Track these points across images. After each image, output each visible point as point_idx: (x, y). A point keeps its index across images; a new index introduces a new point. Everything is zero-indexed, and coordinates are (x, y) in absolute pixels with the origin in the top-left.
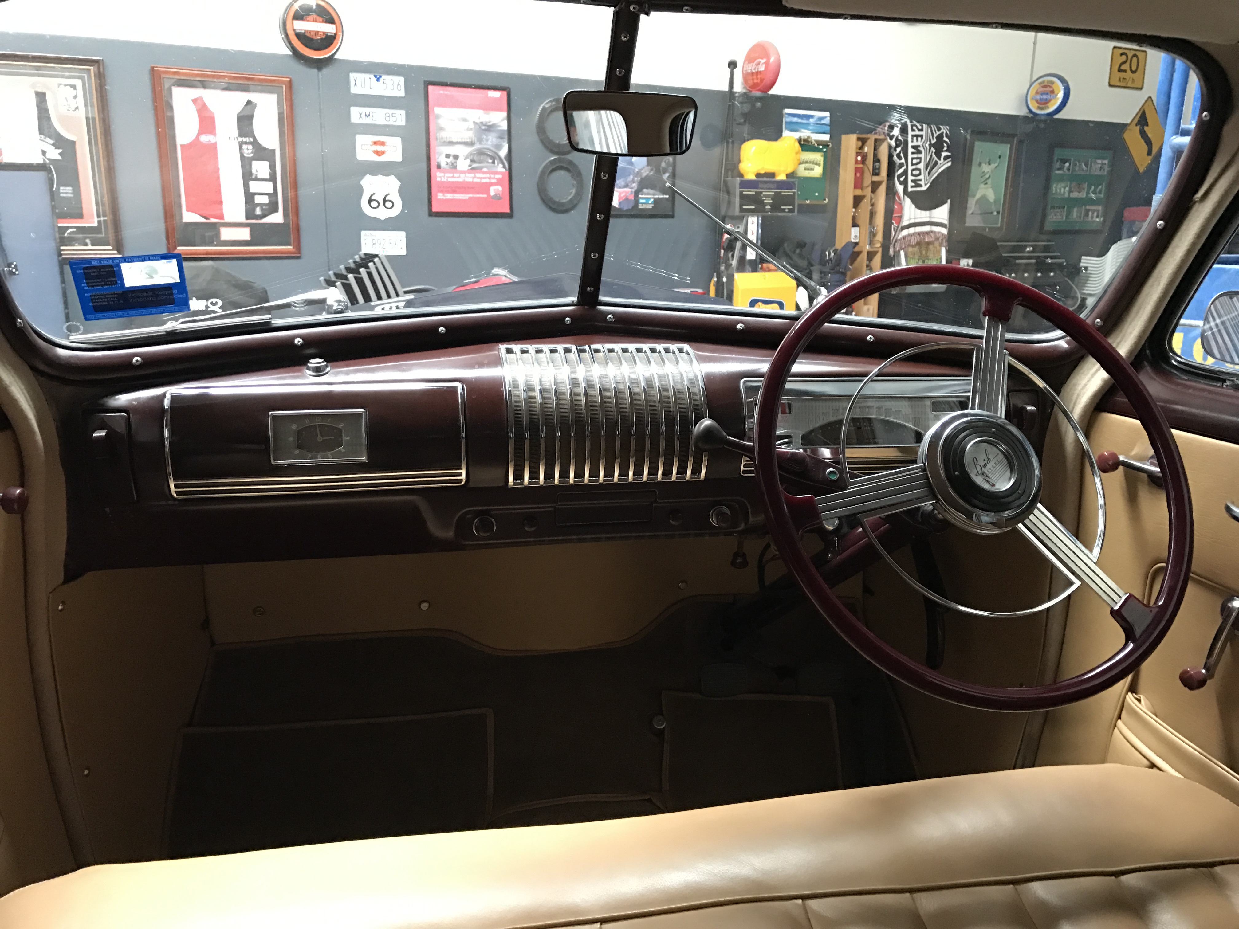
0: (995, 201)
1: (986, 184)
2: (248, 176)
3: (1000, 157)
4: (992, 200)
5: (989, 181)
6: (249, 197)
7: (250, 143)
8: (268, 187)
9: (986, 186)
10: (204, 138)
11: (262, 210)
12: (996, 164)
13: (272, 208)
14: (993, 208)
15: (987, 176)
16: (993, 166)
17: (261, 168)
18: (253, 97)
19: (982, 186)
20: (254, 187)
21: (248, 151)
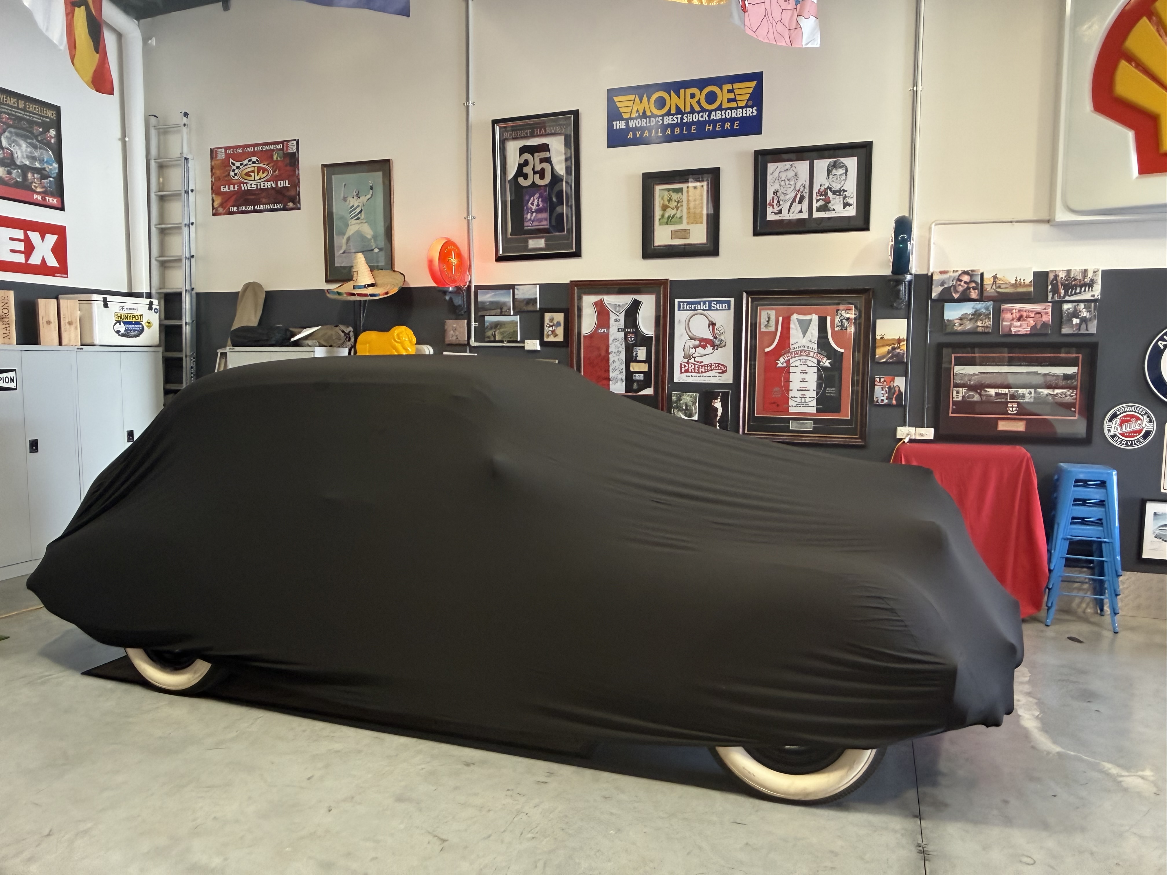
0: (375, 237)
1: (359, 218)
2: (630, 358)
3: (372, 188)
4: (369, 237)
5: (363, 216)
6: (629, 375)
7: (633, 333)
8: (644, 367)
9: (358, 221)
10: (601, 331)
11: (638, 384)
12: (369, 196)
13: (646, 384)
14: (373, 244)
15: (358, 210)
16: (364, 199)
17: (641, 353)
18: (638, 297)
19: (353, 221)
20: (635, 367)
21: (631, 338)
